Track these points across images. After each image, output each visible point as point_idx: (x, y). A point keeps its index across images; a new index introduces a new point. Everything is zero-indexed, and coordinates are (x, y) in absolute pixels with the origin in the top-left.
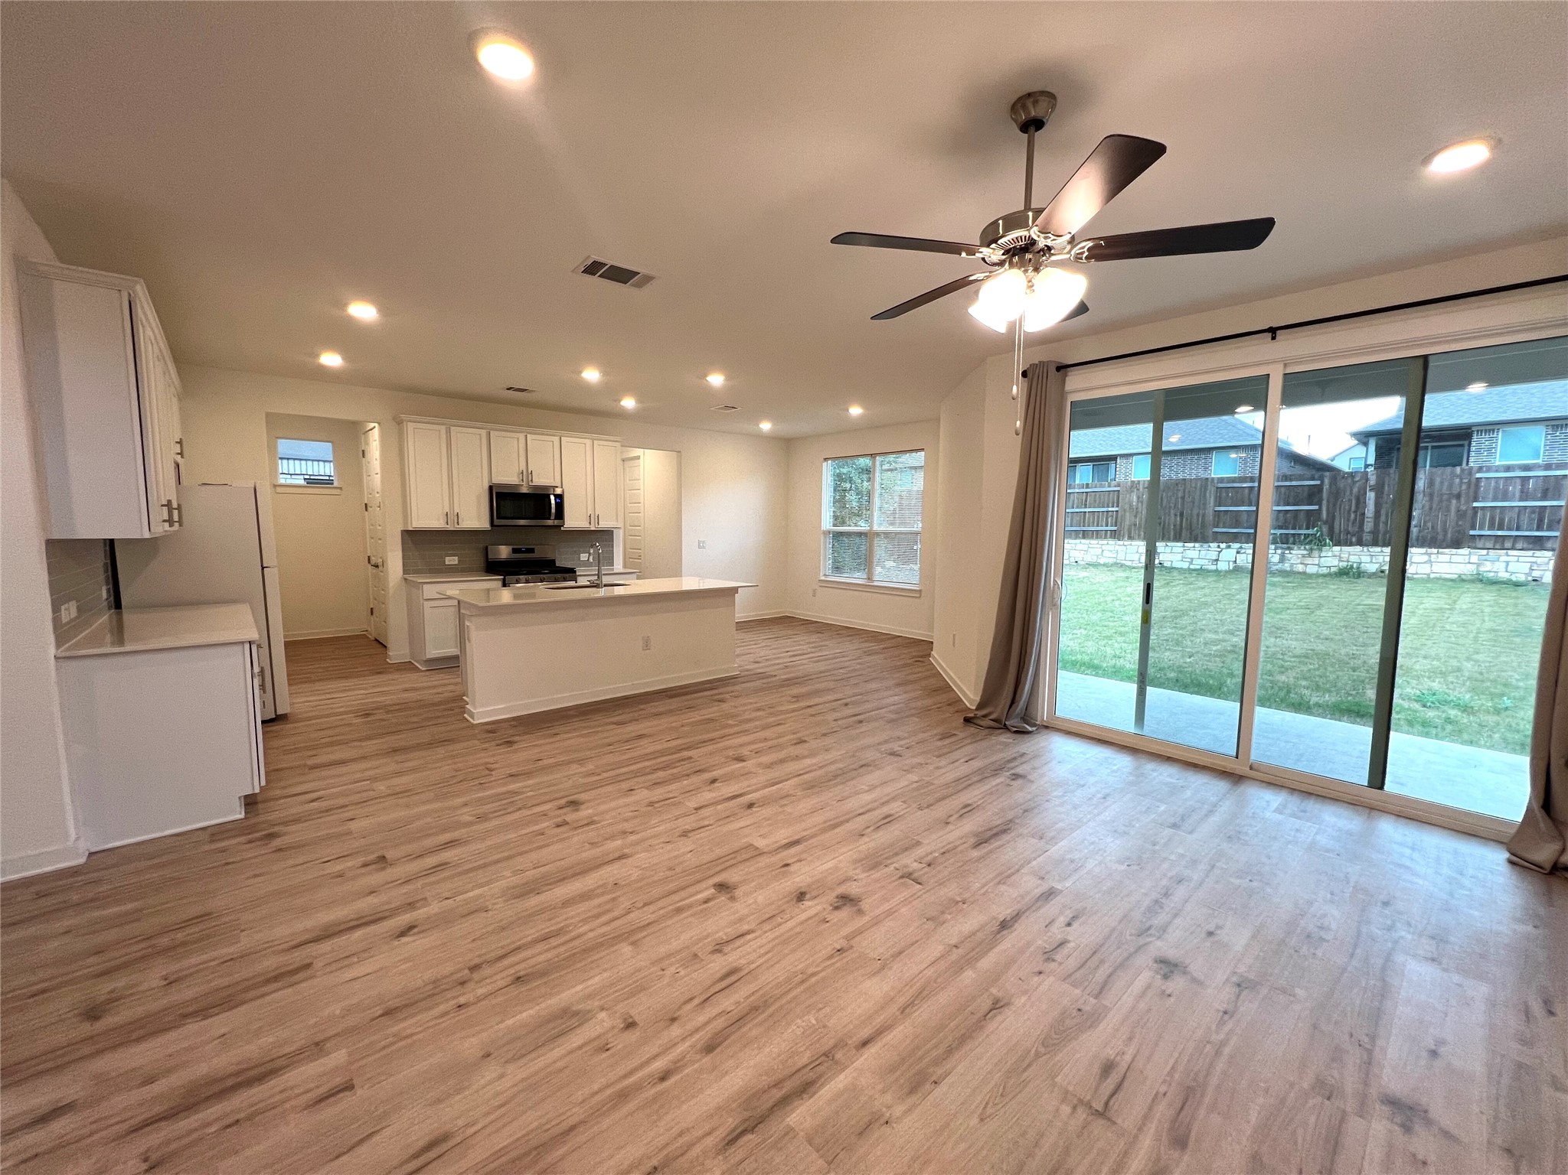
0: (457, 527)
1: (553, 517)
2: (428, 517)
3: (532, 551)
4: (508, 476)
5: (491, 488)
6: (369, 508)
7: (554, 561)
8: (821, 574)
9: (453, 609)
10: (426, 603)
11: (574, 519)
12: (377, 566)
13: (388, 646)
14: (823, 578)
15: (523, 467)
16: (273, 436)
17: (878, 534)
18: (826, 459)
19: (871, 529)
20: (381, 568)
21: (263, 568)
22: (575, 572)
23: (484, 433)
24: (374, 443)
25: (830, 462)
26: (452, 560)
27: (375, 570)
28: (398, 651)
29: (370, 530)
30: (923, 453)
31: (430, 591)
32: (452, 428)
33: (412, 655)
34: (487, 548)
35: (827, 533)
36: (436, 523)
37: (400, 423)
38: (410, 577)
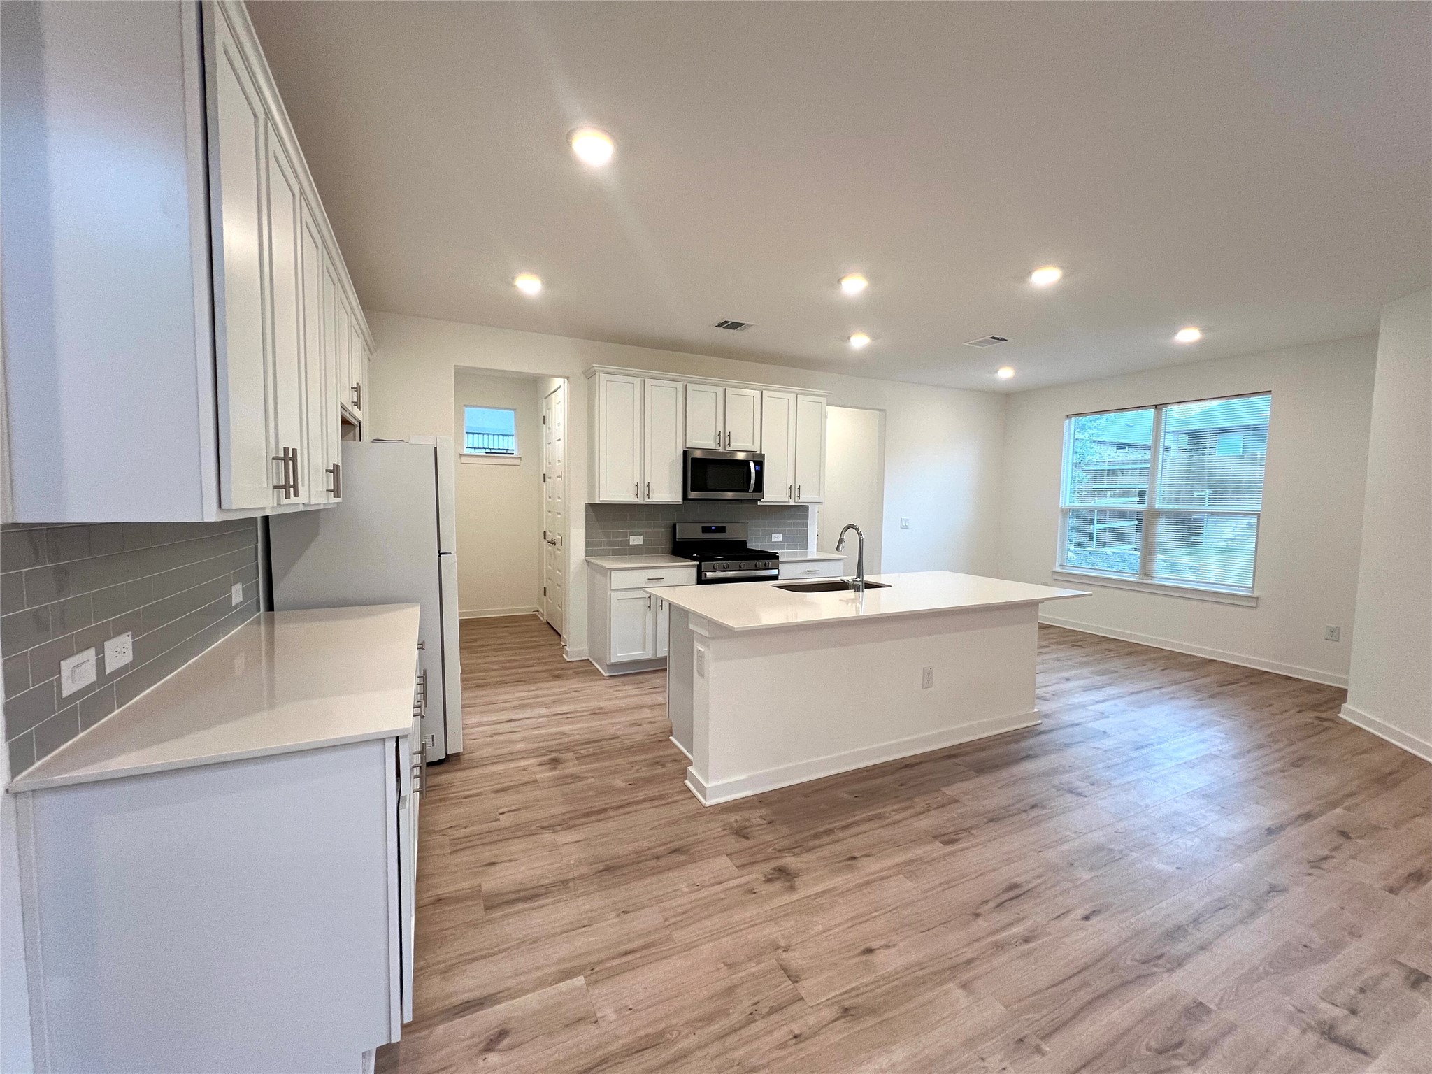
0: (647, 501)
1: (751, 489)
2: (616, 491)
3: (722, 529)
4: (704, 441)
5: (685, 453)
6: (547, 480)
7: (744, 543)
8: (1057, 564)
9: (641, 602)
10: (613, 594)
11: (773, 494)
12: (554, 544)
13: (564, 636)
14: (1058, 569)
15: (720, 428)
16: (461, 404)
17: (1158, 514)
18: (1068, 416)
19: (1150, 506)
20: (558, 545)
21: (440, 554)
22: (777, 558)
23: (680, 386)
24: (558, 407)
25: (1073, 419)
26: (636, 540)
27: (550, 547)
28: (576, 646)
29: (547, 502)
30: (1269, 397)
31: (618, 579)
32: (646, 380)
33: (591, 652)
34: (674, 526)
35: (1065, 511)
36: (623, 495)
37: (590, 375)
38: (597, 560)
